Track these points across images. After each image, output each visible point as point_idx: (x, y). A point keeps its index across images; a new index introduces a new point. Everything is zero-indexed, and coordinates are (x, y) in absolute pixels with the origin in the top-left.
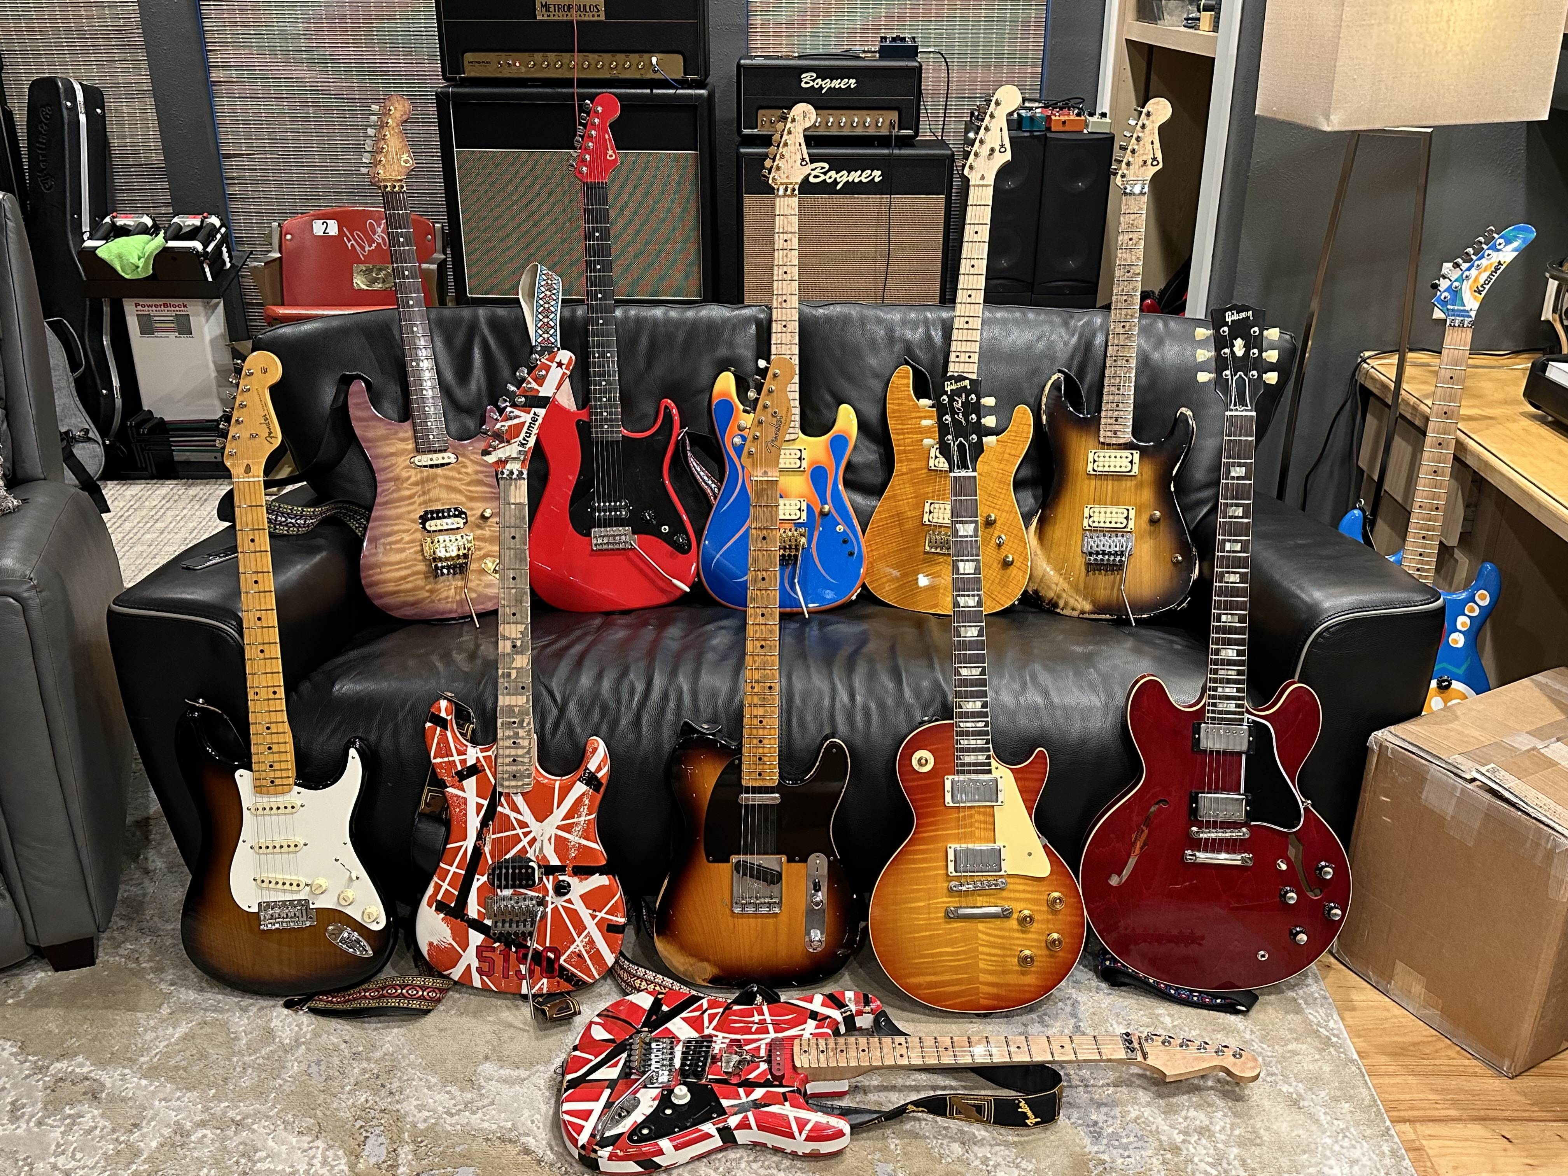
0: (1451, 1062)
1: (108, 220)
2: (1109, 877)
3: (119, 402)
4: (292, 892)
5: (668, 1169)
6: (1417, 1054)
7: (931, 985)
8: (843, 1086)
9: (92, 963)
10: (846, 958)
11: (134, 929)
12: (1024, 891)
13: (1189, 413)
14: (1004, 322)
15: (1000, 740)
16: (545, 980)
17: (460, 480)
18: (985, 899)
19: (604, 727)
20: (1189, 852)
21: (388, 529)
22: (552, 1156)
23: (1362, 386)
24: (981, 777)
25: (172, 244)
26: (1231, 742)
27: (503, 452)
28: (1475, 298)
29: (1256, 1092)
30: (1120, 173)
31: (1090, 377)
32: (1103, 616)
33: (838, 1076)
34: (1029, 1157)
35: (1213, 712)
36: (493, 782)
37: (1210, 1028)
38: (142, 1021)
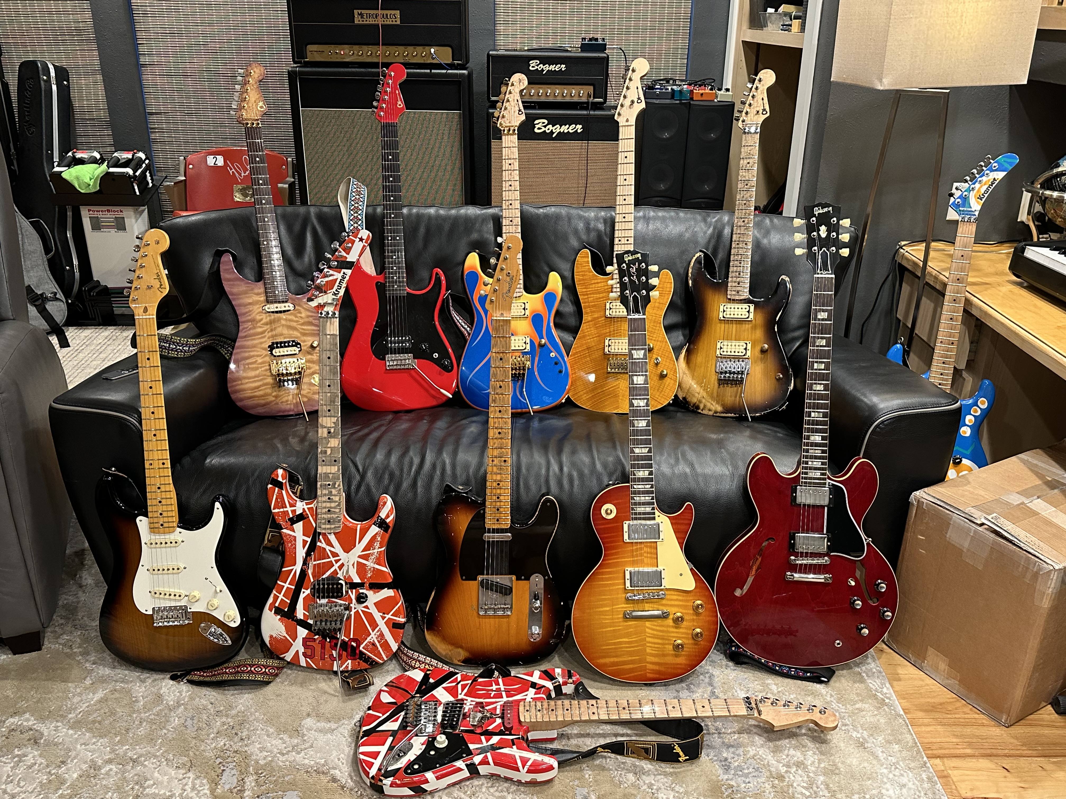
0: (966, 716)
1: (70, 154)
2: (735, 590)
3: (77, 275)
4: (175, 600)
5: (432, 793)
6: (944, 710)
7: (614, 664)
8: (553, 734)
9: (39, 649)
10: (556, 645)
11: (70, 625)
12: (677, 600)
13: (787, 279)
14: (663, 219)
15: (661, 498)
16: (350, 661)
17: (297, 321)
18: (650, 605)
19: (392, 488)
20: (789, 573)
21: (247, 354)
22: (352, 783)
23: (900, 264)
24: (648, 522)
25: (112, 170)
26: (818, 499)
27: (323, 299)
28: (978, 202)
29: (835, 737)
30: (741, 119)
31: (721, 255)
32: (730, 415)
33: (550, 728)
34: (681, 783)
35: (806, 478)
36: (314, 525)
37: (802, 693)
38: (72, 689)
